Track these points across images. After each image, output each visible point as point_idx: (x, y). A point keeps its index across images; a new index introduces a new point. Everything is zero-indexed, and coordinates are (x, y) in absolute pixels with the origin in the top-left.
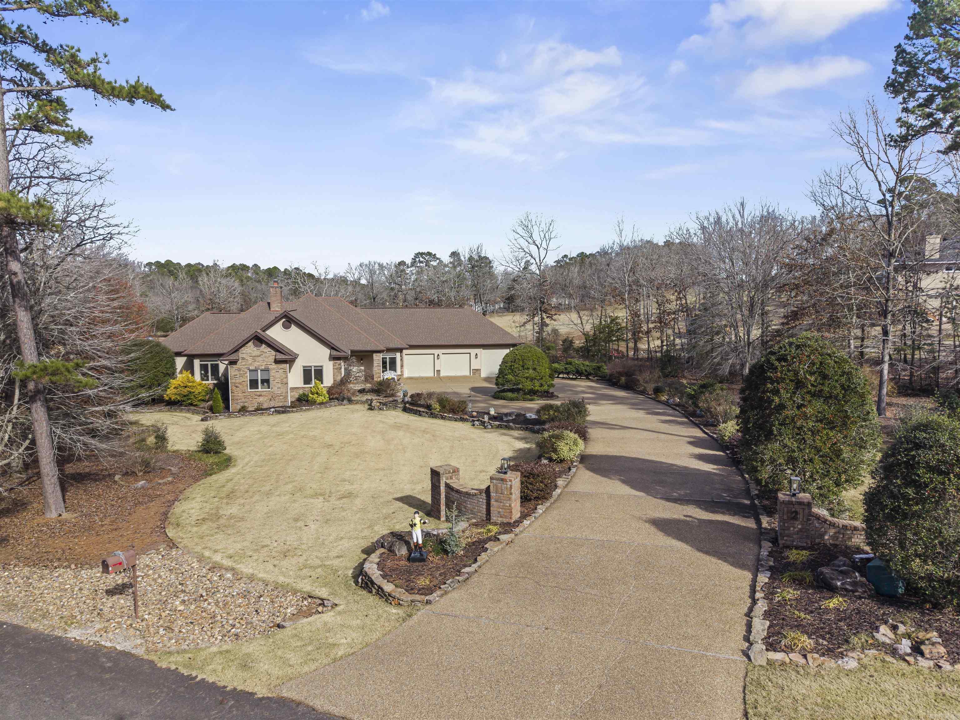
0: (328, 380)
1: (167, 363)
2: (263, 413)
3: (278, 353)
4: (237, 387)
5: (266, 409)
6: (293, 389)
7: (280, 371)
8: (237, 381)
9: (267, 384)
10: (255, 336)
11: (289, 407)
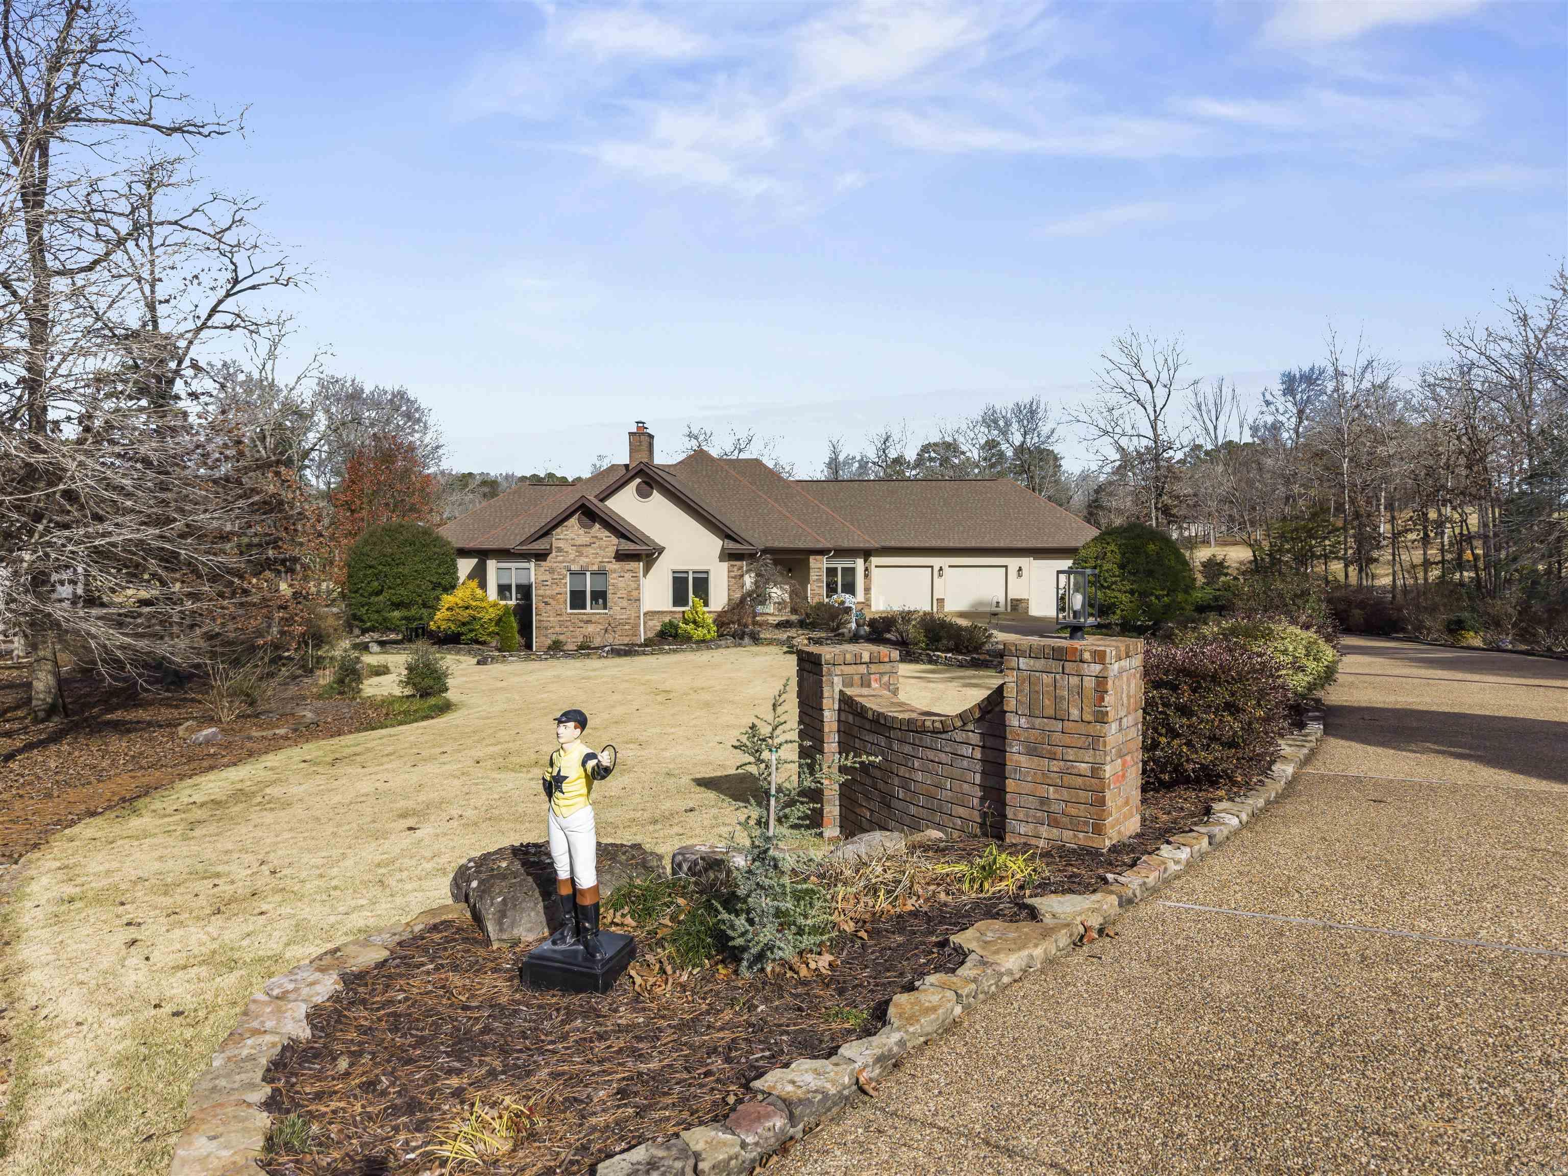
0: (719, 598)
1: (439, 565)
2: (590, 655)
3: (622, 540)
4: (546, 603)
5: (596, 648)
6: (650, 614)
7: (626, 575)
8: (548, 592)
9: (601, 601)
10: (583, 506)
11: (640, 646)
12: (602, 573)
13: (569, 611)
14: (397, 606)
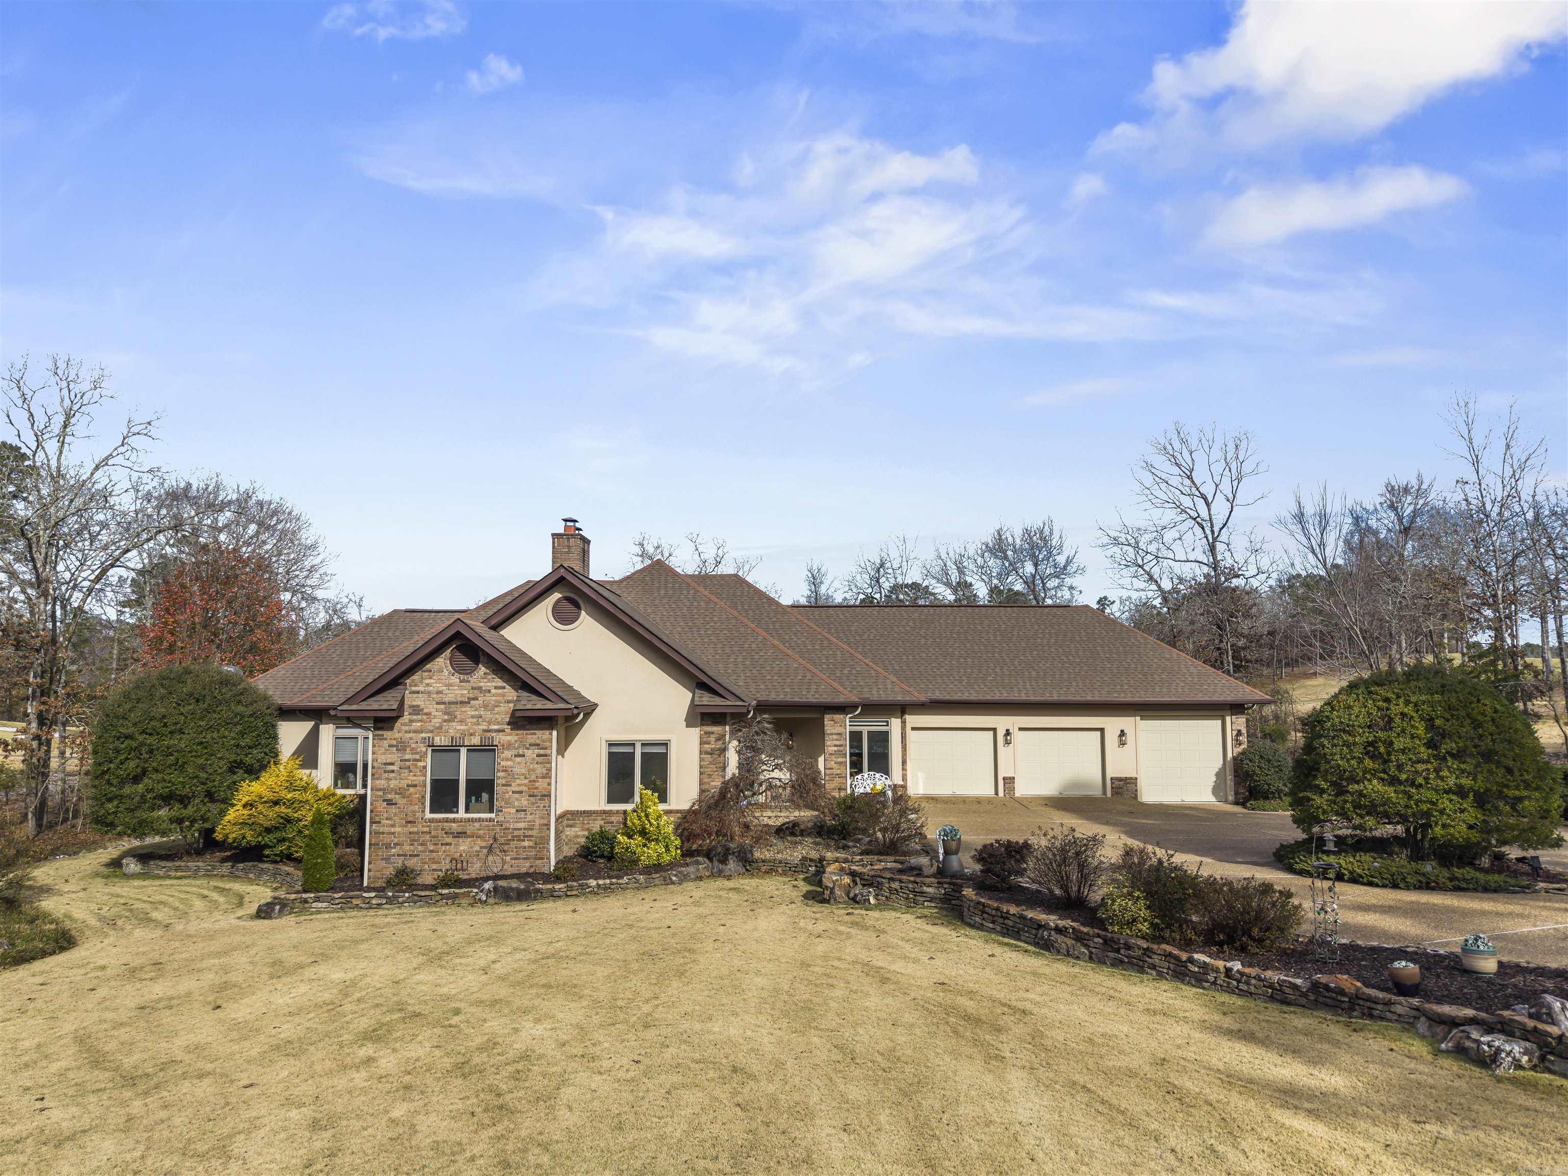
0: (684, 788)
1: (242, 734)
2: (456, 896)
3: (523, 694)
4: (390, 803)
5: (470, 883)
6: (567, 816)
7: (529, 753)
8: (393, 784)
9: (485, 796)
10: (458, 635)
11: (547, 878)
12: (486, 749)
13: (428, 815)
14: (168, 799)
